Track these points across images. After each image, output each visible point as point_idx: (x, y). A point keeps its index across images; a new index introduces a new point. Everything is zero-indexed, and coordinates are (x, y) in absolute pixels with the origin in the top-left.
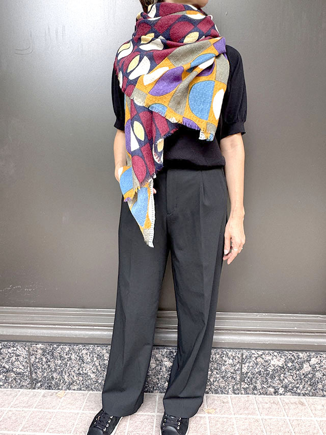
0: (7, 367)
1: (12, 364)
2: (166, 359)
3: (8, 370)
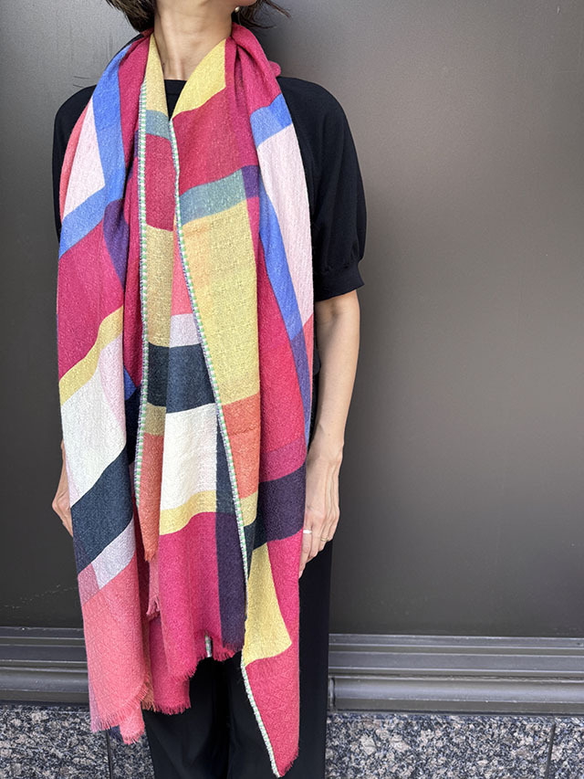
2: (396, 738)
3: (62, 762)
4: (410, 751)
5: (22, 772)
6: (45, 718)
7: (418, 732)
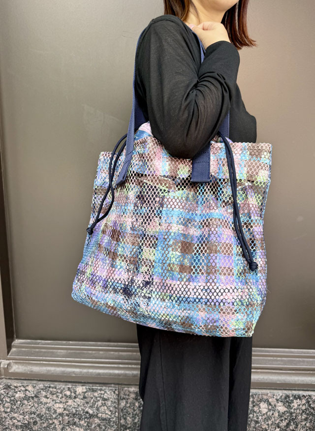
0: (91, 412)
1: (98, 409)
3: (91, 416)
4: (287, 411)
5: (69, 421)
6: (85, 390)
7: (292, 401)
